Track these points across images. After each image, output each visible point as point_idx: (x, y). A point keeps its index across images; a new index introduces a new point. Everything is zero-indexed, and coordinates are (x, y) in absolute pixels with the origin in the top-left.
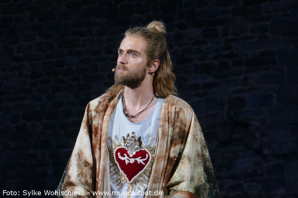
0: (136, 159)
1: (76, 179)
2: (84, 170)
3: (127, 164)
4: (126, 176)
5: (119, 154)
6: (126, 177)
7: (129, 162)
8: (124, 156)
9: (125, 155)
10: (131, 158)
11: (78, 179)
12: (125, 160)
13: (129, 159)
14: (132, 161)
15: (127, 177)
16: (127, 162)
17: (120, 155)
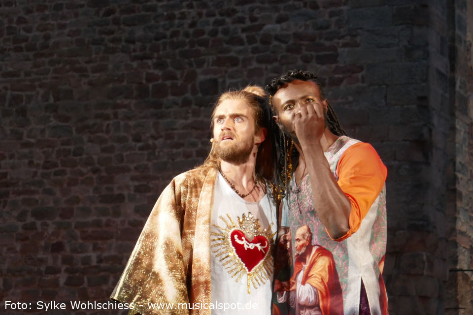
0: (255, 245)
1: (169, 275)
2: (178, 263)
3: (246, 249)
4: (244, 264)
5: (236, 236)
6: (244, 267)
7: (248, 247)
8: (242, 240)
9: (243, 238)
10: (250, 243)
11: (171, 274)
12: (243, 245)
13: (248, 244)
14: (252, 246)
15: (246, 266)
16: (246, 247)
17: (238, 237)
